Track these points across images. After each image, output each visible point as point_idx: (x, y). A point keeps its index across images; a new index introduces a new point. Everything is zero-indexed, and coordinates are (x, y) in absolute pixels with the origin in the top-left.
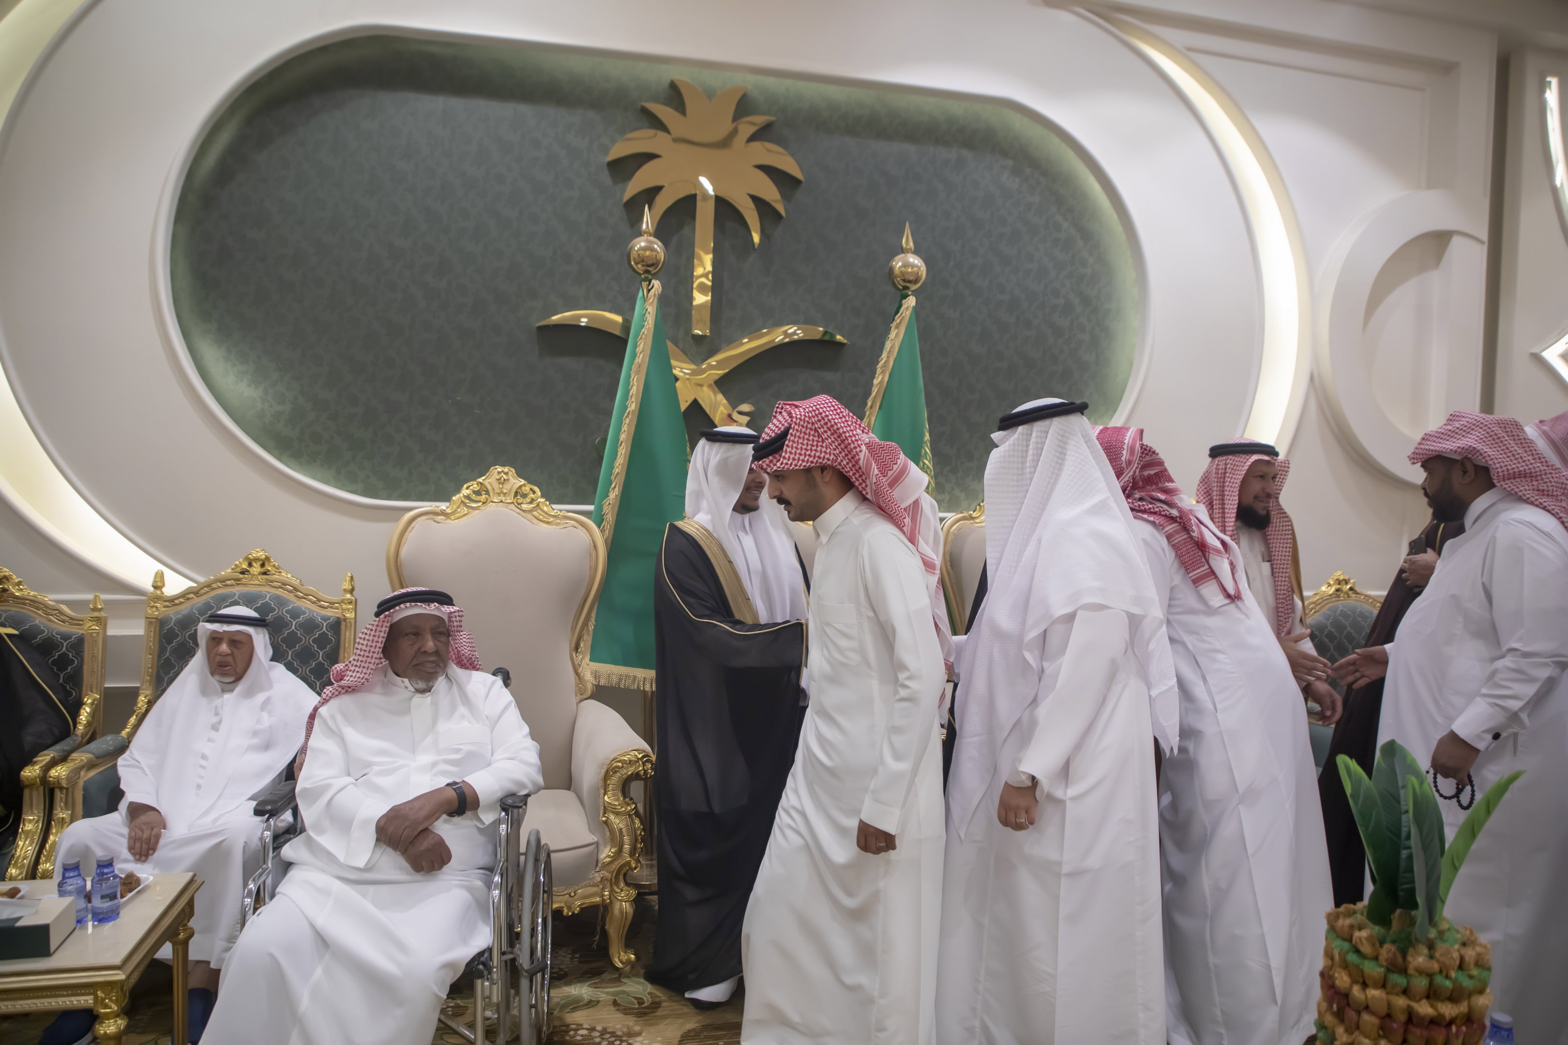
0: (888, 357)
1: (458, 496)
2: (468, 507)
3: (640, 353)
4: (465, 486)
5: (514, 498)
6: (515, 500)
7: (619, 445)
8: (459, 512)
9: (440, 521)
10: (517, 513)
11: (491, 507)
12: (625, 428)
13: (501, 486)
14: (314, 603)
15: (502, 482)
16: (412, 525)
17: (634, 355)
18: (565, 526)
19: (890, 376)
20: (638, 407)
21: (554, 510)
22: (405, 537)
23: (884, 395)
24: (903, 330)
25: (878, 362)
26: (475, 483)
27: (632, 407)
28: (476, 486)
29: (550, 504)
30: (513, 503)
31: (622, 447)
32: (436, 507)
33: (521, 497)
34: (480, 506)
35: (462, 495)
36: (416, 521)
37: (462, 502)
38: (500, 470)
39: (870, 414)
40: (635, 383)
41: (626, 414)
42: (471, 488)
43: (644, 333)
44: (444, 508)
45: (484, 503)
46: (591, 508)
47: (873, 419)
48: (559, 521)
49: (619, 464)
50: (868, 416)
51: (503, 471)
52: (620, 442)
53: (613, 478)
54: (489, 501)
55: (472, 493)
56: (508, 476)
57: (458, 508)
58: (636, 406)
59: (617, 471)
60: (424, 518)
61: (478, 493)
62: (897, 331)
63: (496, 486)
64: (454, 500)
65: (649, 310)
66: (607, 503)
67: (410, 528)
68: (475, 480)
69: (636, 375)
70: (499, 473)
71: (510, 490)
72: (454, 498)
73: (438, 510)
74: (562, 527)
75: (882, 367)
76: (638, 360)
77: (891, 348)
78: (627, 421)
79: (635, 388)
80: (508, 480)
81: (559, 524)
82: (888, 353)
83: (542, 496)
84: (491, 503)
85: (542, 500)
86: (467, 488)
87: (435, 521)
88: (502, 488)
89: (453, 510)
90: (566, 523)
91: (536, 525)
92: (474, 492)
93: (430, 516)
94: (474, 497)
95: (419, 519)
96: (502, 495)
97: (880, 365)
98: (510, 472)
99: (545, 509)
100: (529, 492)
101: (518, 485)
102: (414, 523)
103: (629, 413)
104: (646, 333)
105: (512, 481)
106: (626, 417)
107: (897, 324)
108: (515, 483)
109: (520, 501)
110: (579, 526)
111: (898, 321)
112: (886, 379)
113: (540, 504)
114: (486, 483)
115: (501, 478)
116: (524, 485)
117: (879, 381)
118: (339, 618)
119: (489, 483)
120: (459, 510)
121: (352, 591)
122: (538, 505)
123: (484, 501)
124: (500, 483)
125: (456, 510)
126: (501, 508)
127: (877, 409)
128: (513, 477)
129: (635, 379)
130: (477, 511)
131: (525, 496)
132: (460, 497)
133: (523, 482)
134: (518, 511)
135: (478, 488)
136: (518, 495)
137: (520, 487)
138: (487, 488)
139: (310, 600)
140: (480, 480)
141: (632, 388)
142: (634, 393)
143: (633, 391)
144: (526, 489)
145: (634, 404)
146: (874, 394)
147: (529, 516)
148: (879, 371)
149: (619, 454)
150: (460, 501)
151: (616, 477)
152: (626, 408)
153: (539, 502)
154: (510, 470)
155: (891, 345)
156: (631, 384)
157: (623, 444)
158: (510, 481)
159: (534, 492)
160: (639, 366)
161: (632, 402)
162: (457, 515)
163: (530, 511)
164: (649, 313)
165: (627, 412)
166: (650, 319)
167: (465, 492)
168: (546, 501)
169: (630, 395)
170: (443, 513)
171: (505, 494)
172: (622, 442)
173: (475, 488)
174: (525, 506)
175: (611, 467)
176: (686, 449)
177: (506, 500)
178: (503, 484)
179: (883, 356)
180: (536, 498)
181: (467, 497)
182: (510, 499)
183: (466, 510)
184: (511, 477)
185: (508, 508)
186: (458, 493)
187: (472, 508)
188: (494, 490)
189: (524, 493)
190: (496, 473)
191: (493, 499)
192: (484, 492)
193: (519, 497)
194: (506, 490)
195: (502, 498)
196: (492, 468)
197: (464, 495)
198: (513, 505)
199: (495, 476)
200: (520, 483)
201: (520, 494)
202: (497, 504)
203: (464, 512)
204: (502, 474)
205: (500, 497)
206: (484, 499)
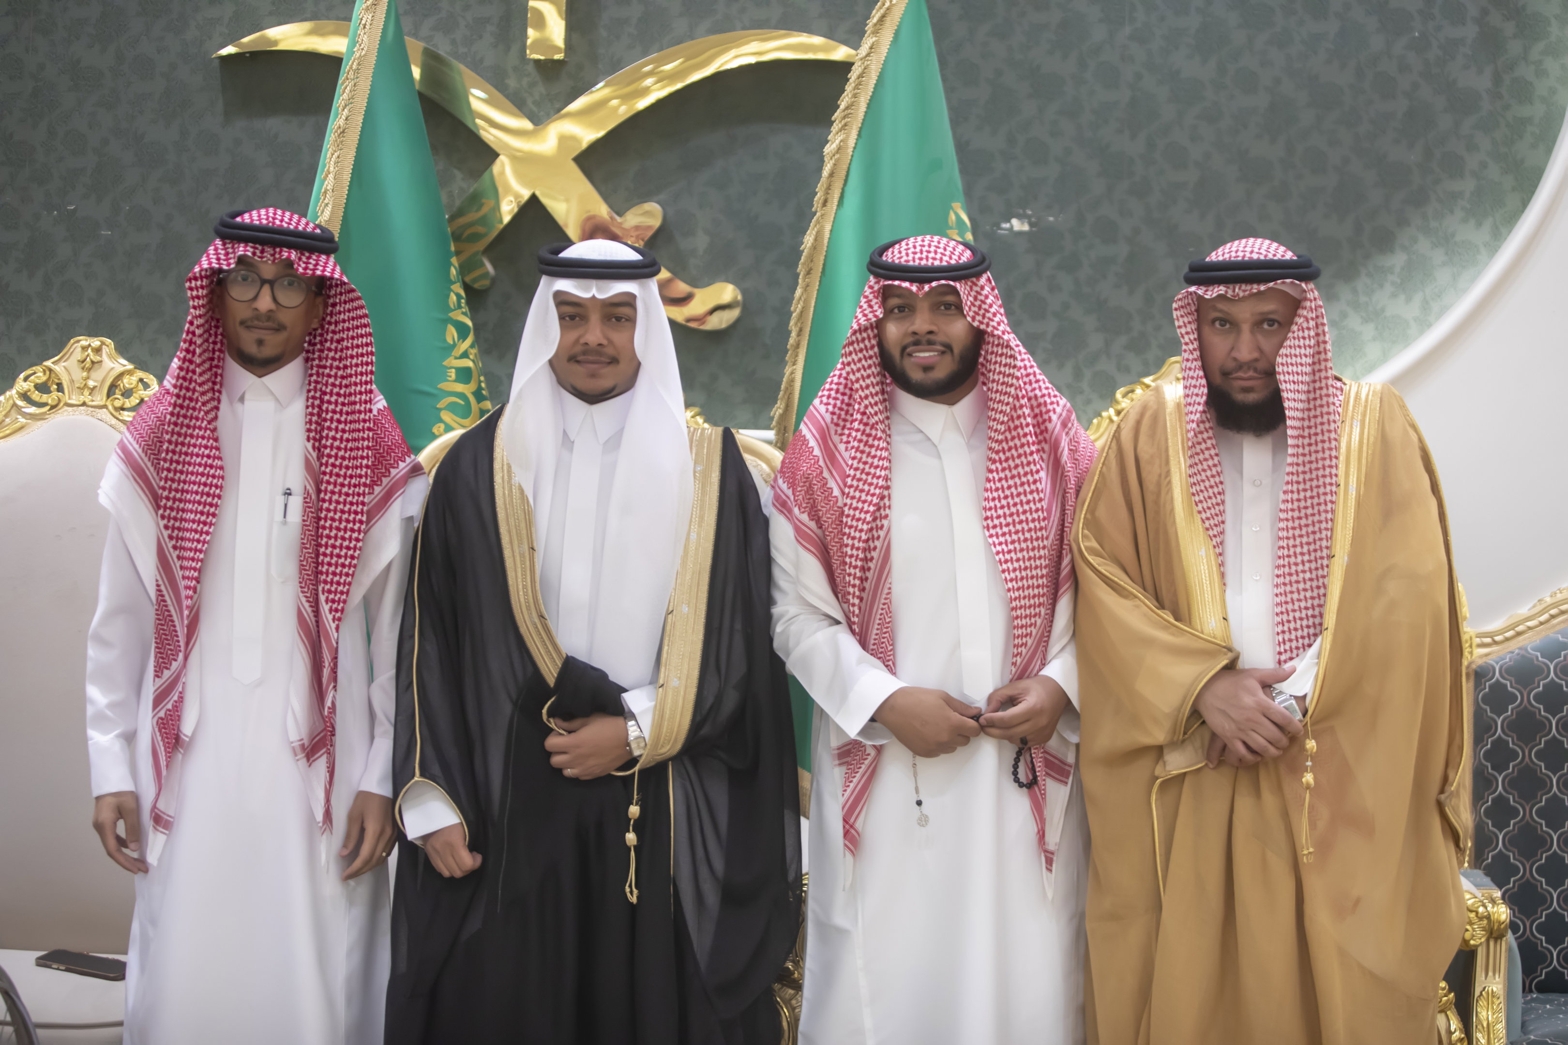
0: (855, 96)
1: (8, 394)
2: (25, 415)
3: (343, 110)
4: (22, 376)
5: (108, 396)
6: (109, 403)
8: (8, 425)
10: (112, 426)
11: (63, 416)
13: (85, 374)
15: (91, 366)
17: (337, 115)
19: (859, 135)
23: (847, 176)
24: (887, 36)
25: (838, 107)
26: (38, 368)
27: (326, 214)
28: (41, 374)
30: (105, 406)
33: (123, 395)
34: (45, 413)
35: (14, 391)
37: (15, 405)
38: (84, 343)
39: (822, 215)
40: (332, 169)
42: (32, 377)
43: (351, 67)
45: (53, 407)
47: (828, 228)
50: (818, 222)
51: (90, 345)
54: (62, 404)
55: (33, 389)
56: (101, 356)
57: (7, 416)
58: (332, 212)
61: (43, 388)
62: (874, 39)
63: (79, 375)
65: (363, 22)
68: (39, 363)
69: (335, 151)
70: (84, 348)
71: (103, 381)
75: (844, 117)
77: (861, 76)
79: (331, 176)
80: (101, 361)
82: (856, 87)
84: (66, 408)
86: (26, 379)
88: (88, 378)
92: (37, 386)
94: (36, 396)
96: (86, 392)
97: (837, 115)
98: (104, 347)
100: (137, 386)
101: (119, 369)
104: (354, 67)
105: (108, 363)
107: (875, 25)
108: (112, 369)
109: (118, 404)
111: (875, 20)
112: (852, 142)
114: (56, 368)
115: (85, 359)
116: (130, 373)
117: (834, 146)
119: (65, 367)
120: (8, 420)
123: (54, 403)
124: (83, 368)
125: (3, 421)
126: (80, 416)
127: (835, 208)
128: (110, 357)
130: (39, 423)
131: (127, 394)
132: (11, 397)
133: (123, 364)
134: (114, 421)
135: (44, 379)
136: (117, 391)
137: (121, 376)
138: (59, 379)
140: (48, 363)
141: (327, 176)
144: (128, 382)
145: (329, 208)
146: (826, 173)
148: (835, 128)
150: (11, 402)
154: (103, 343)
155: (860, 70)
158: (103, 364)
159: (146, 386)
160: (343, 132)
161: (327, 205)
164: (364, 27)
166: (365, 38)
167: (21, 385)
171: (92, 391)
173: (37, 377)
176: (448, 296)
177: (93, 401)
178: (89, 370)
179: (846, 93)
181: (25, 396)
182: (100, 398)
183: (22, 420)
184: (105, 357)
185: (93, 416)
186: (11, 387)
187: (33, 417)
188: (72, 381)
189: (127, 386)
190: (79, 349)
191: (69, 398)
192: (55, 387)
193: (119, 397)
194: (95, 381)
195: (86, 397)
196: (72, 341)
197: (18, 393)
198: (105, 410)
199: (78, 355)
200: (122, 369)
201: (120, 390)
202: (75, 408)
203: (18, 425)
204: (90, 350)
205: (82, 394)
206: (53, 399)
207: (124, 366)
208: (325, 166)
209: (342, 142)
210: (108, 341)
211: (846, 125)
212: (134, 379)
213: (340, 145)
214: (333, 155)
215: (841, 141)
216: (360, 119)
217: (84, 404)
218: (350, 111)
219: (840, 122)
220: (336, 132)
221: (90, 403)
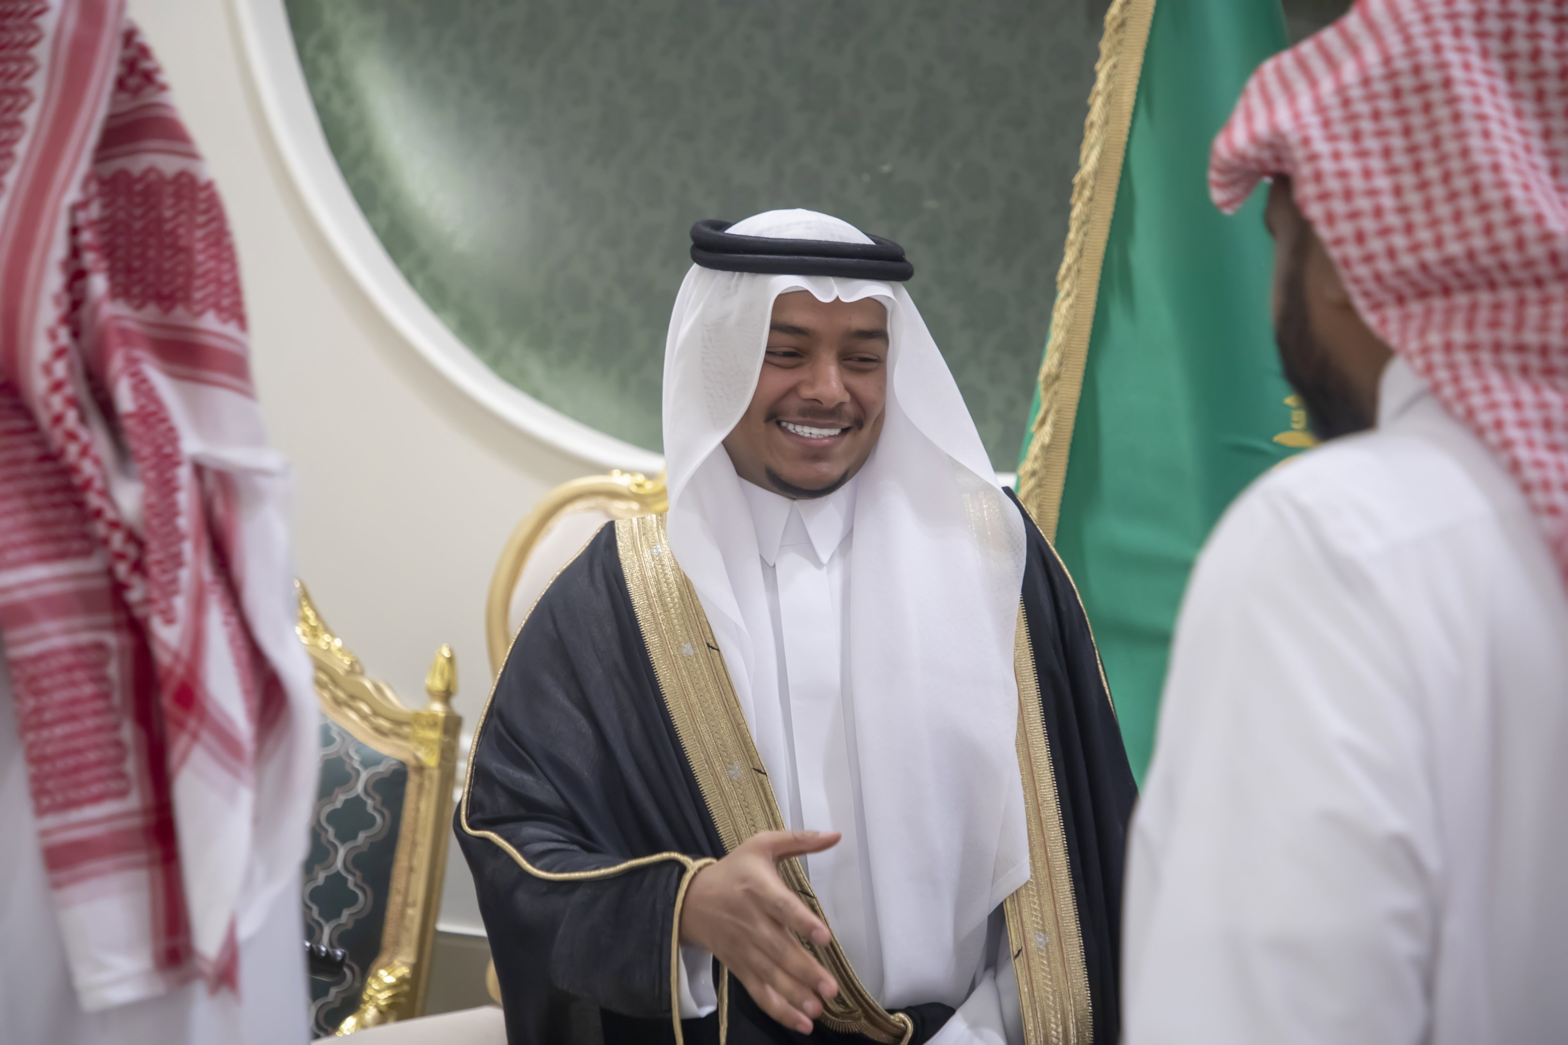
14: (364, 717)
32: (623, 473)
44: (640, 479)
52: (1060, 277)
59: (1047, 370)
60: (581, 505)
73: (624, 483)
93: (602, 501)
118: (403, 764)
121: (447, 695)
139: (358, 711)
170: (632, 494)
172: (1065, 277)
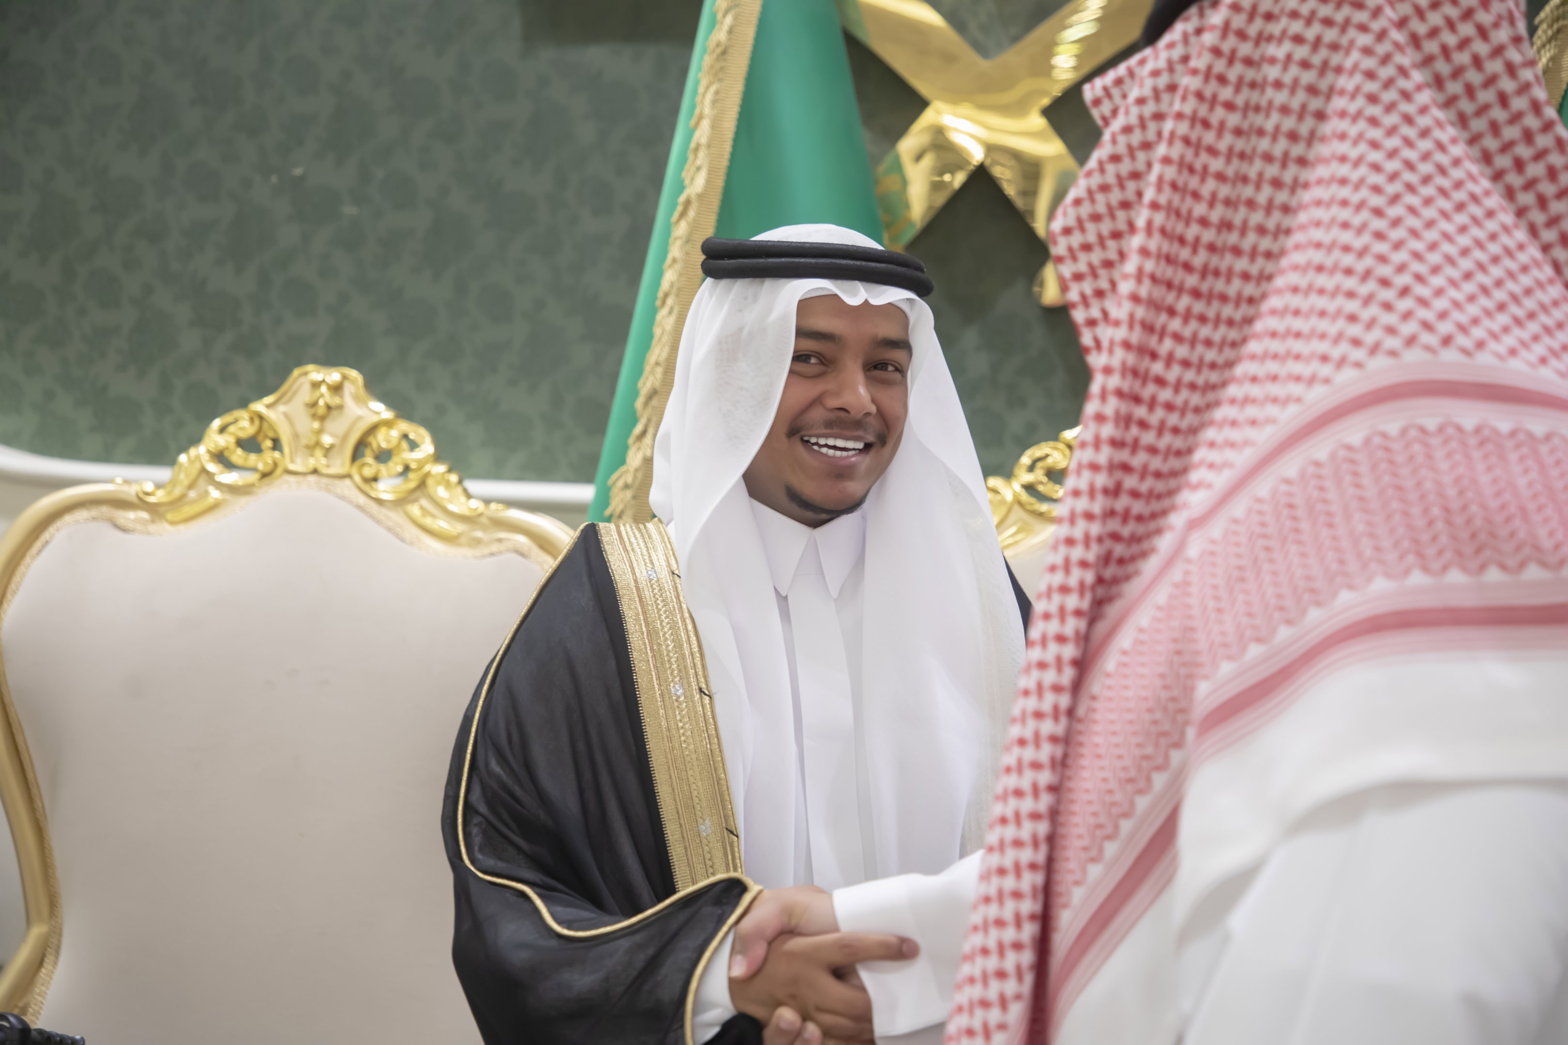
1: (193, 451)
2: (219, 486)
3: (724, 16)
4: (217, 423)
5: (354, 459)
6: (354, 470)
7: (658, 303)
8: (194, 502)
9: (131, 525)
10: (360, 508)
12: (675, 251)
13: (316, 425)
15: (321, 413)
16: (46, 536)
17: (713, 23)
18: (495, 548)
20: (720, 182)
21: (469, 496)
22: (22, 569)
26: (242, 414)
27: (697, 184)
28: (245, 423)
29: (460, 482)
30: (349, 476)
31: (664, 311)
32: (126, 482)
33: (376, 458)
34: (252, 485)
35: (201, 451)
36: (59, 523)
37: (204, 471)
38: (315, 376)
41: (680, 208)
42: (232, 429)
44: (149, 487)
45: (265, 475)
46: (584, 493)
48: (479, 534)
49: (657, 364)
51: (324, 381)
52: (660, 294)
53: (639, 403)
54: (279, 471)
55: (233, 445)
56: (342, 397)
57: (191, 486)
58: (709, 181)
59: (649, 385)
60: (82, 515)
61: (250, 445)
63: (307, 425)
64: (181, 465)
66: (620, 483)
67: (38, 544)
68: (244, 404)
70: (316, 385)
71: (345, 438)
72: (183, 458)
73: (131, 491)
74: (486, 551)
76: (721, 35)
78: (682, 229)
79: (706, 124)
80: (340, 407)
81: (478, 542)
83: (437, 458)
84: (286, 477)
85: (440, 469)
86: (222, 430)
87: (117, 527)
88: (320, 431)
89: (177, 492)
90: (500, 540)
91: (411, 544)
92: (241, 443)
93: (105, 510)
94: (238, 456)
95: (68, 518)
96: (319, 453)
98: (347, 382)
99: (441, 492)
100: (398, 446)
101: (372, 420)
102: (52, 529)
103: (688, 203)
105: (352, 409)
106: (683, 214)
108: (359, 418)
109: (368, 472)
110: (536, 551)
113: (430, 482)
114: (272, 415)
115: (317, 402)
116: (388, 424)
119: (284, 414)
120: (192, 494)
122: (422, 485)
123: (268, 469)
124: (314, 416)
126: (309, 491)
128: (357, 399)
129: (709, 96)
130: (243, 500)
131: (384, 456)
132: (198, 457)
133: (376, 411)
134: (362, 500)
135: (251, 430)
136: (368, 452)
137: (373, 429)
138: (275, 432)
140: (259, 406)
141: (697, 124)
142: (704, 141)
143: (703, 134)
144: (384, 439)
147: (395, 517)
149: (657, 331)
150: (197, 466)
151: (646, 404)
152: (680, 187)
153: (428, 474)
154: (344, 377)
156: (697, 111)
157: (670, 301)
158: (346, 410)
159: (415, 445)
160: (724, 53)
161: (698, 169)
162: (188, 511)
163: (401, 502)
165: (682, 199)
167: (214, 438)
168: (450, 471)
169: (693, 145)
170: (140, 503)
171: (328, 451)
172: (666, 295)
173: (243, 429)
174: (386, 489)
175: (638, 370)
177: (328, 466)
178: (322, 419)
180: (418, 461)
181: (220, 457)
182: (340, 463)
183: (215, 494)
184: (348, 400)
185: (328, 490)
186: (196, 440)
187: (233, 489)
188: (296, 436)
189: (384, 445)
190: (307, 387)
191: (292, 461)
192: (268, 443)
193: (369, 459)
194: (333, 435)
195: (318, 460)
196: (296, 372)
197: (209, 452)
198: (347, 482)
199: (305, 395)
200: (375, 419)
201: (373, 450)
202: (300, 478)
203: (210, 501)
204: (324, 389)
205: (312, 456)
206: (266, 463)
207: (377, 413)
208: (693, 107)
209: (722, 69)
210: (354, 373)
211: (1559, 31)
212: (395, 434)
213: (718, 73)
214: (708, 87)
215: (1552, 59)
216: (749, 33)
217: (315, 471)
218: (736, 18)
219: (1550, 26)
220: (713, 51)
221: (325, 471)
